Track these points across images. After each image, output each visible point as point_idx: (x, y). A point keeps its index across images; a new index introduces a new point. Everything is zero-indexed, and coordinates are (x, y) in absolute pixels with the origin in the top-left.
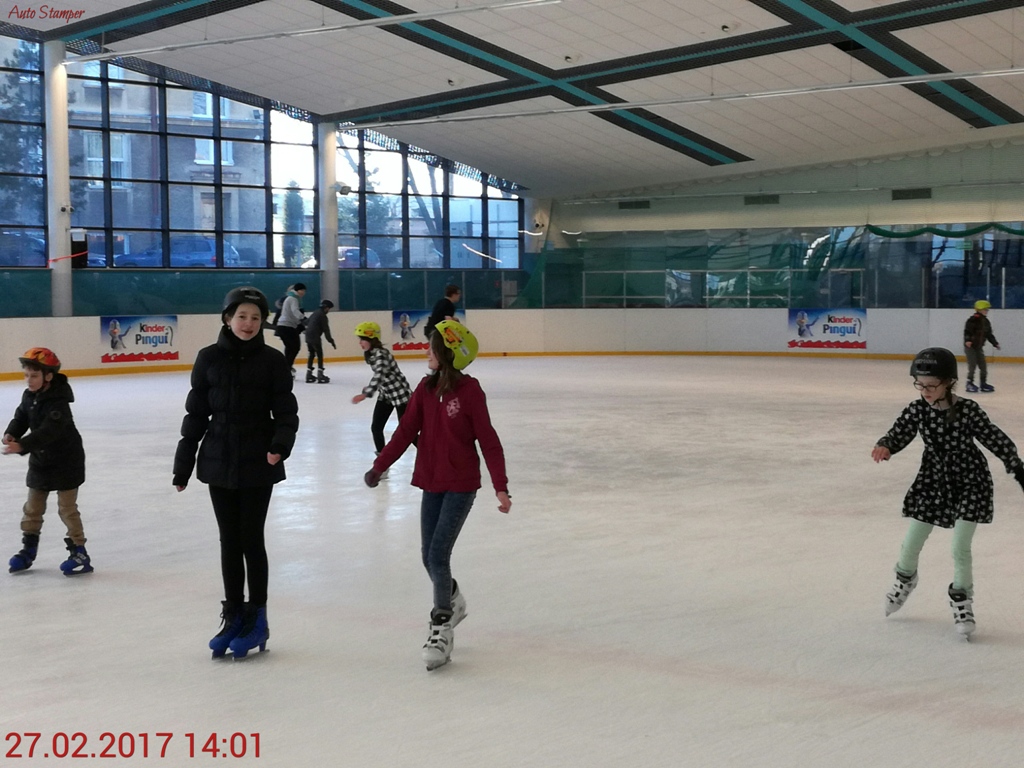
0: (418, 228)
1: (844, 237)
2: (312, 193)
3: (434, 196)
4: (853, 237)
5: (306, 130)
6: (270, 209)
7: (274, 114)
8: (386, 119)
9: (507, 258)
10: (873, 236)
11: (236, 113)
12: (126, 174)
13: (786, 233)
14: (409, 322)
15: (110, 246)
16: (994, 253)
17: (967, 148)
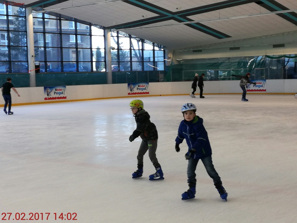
0: (134, 59)
1: (259, 59)
2: (104, 50)
3: (139, 50)
4: (262, 59)
5: (102, 31)
6: (92, 55)
7: (92, 27)
8: (124, 28)
9: (161, 67)
10: (267, 58)
11: (82, 27)
12: (50, 46)
13: (242, 58)
14: (132, 87)
15: (46, 67)
17: (295, 32)
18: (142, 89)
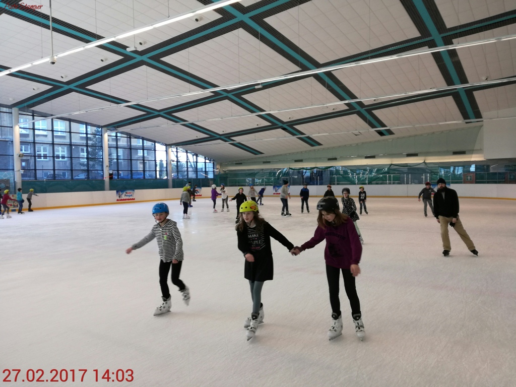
0: (189, 169)
1: (285, 170)
2: (166, 162)
3: (194, 162)
4: (287, 170)
5: (164, 147)
6: (156, 166)
8: (182, 145)
9: (211, 176)
10: (291, 170)
11: (148, 144)
12: (122, 158)
13: (272, 170)
15: (118, 175)
16: (316, 173)
17: (310, 151)
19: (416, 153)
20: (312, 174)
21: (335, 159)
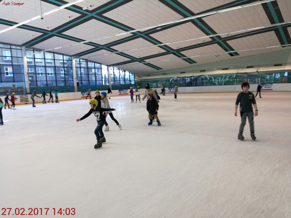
0: (121, 79)
1: (175, 78)
2: (108, 75)
3: (123, 75)
5: (106, 67)
6: (102, 78)
7: (102, 65)
8: (116, 65)
9: (133, 83)
10: (178, 78)
11: (97, 65)
12: (83, 73)
13: (168, 78)
14: (121, 91)
15: (82, 83)
16: (193, 80)
17: (190, 66)
18: (125, 92)
19: (253, 66)
20: (191, 80)
21: (204, 71)
